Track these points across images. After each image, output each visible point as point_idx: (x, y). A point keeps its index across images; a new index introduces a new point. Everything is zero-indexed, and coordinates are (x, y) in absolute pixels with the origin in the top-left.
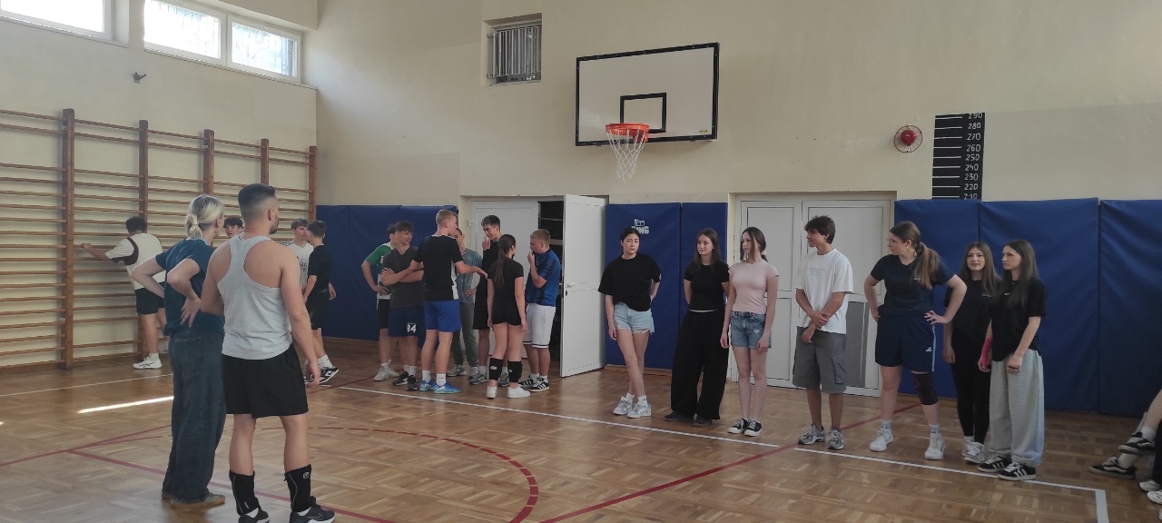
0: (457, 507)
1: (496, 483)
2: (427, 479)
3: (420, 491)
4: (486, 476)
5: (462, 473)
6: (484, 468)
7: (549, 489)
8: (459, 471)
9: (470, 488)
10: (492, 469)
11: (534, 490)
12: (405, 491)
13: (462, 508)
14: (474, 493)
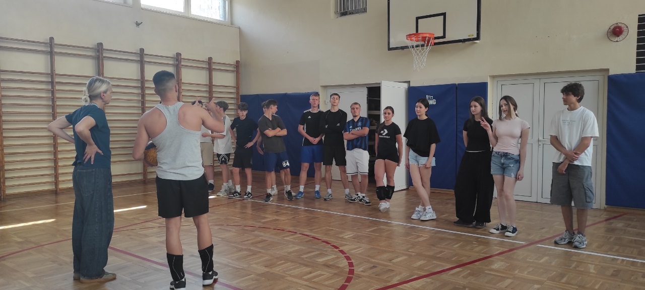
0: (297, 283)
1: (326, 265)
2: (282, 262)
3: (276, 270)
4: (321, 260)
5: (306, 258)
6: (321, 255)
7: (362, 271)
8: (305, 256)
9: (309, 269)
10: (327, 255)
11: (351, 272)
12: (266, 270)
13: (300, 284)
14: (310, 273)
